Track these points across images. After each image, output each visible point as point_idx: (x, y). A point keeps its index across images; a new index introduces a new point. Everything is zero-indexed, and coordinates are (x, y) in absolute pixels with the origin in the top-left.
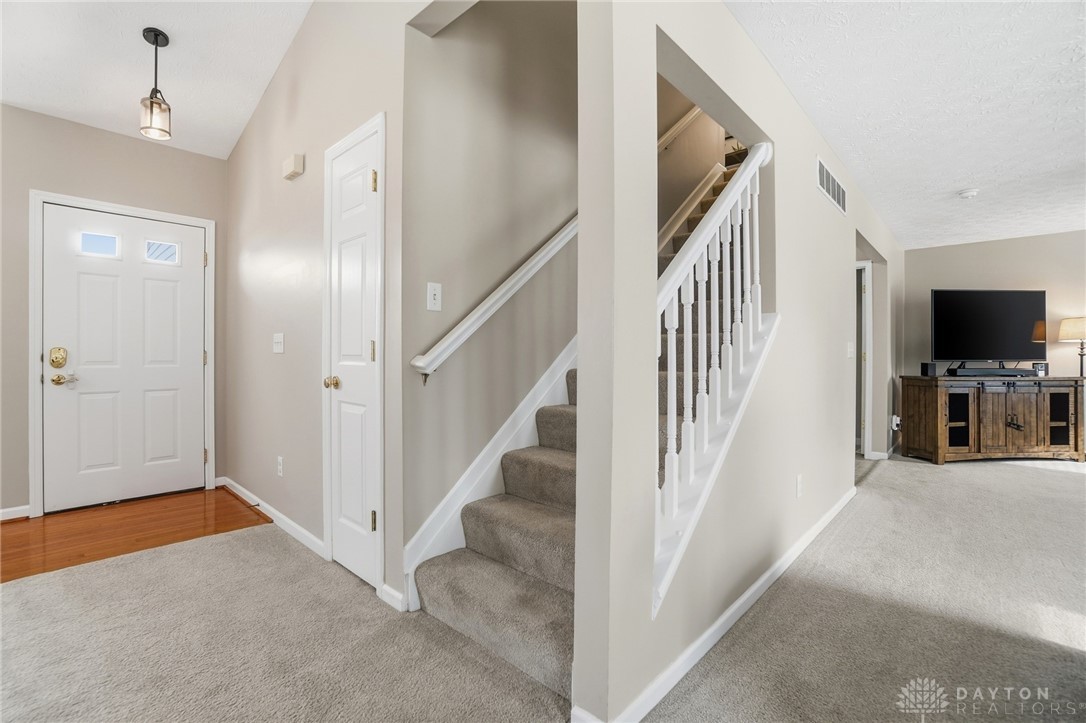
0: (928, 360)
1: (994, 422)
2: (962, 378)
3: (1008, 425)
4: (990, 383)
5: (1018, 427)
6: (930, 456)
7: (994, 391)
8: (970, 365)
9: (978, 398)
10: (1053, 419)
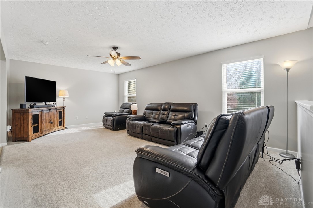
0: (23, 102)
1: (46, 122)
2: (36, 109)
3: (50, 122)
4: (45, 110)
5: (52, 123)
6: (26, 139)
7: (46, 112)
8: (37, 104)
9: (42, 115)
10: (59, 119)
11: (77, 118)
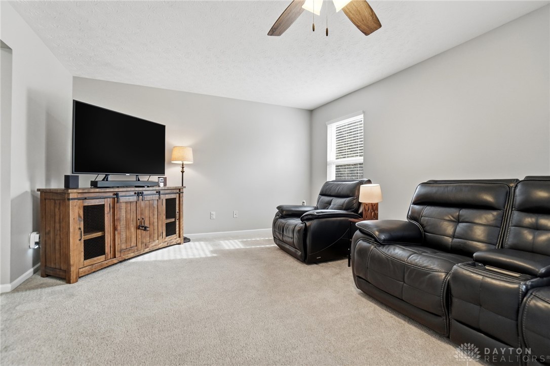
1: (127, 227)
2: (103, 190)
3: (138, 228)
4: (123, 194)
5: (145, 229)
7: (125, 200)
8: (112, 177)
9: (114, 208)
10: (167, 217)
11: (214, 217)
